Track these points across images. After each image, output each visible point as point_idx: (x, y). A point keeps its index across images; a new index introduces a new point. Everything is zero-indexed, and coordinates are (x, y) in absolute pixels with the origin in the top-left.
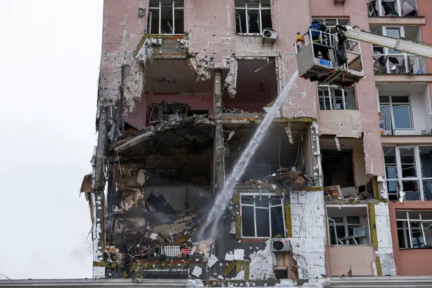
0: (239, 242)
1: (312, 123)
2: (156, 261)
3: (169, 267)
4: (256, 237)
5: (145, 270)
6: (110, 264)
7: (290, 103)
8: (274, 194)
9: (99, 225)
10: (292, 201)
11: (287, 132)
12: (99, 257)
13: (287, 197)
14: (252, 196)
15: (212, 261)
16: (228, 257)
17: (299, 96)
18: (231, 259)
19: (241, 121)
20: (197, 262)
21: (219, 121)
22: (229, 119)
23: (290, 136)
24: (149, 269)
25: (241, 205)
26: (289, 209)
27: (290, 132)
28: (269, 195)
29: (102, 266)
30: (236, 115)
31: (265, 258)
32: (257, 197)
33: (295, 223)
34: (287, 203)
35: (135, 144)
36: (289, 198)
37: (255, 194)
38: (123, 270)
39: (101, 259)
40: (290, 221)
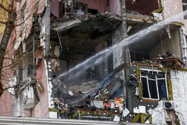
0: (141, 101)
1: (181, 26)
2: (90, 110)
3: (98, 115)
4: (150, 99)
5: (83, 116)
6: (60, 111)
7: (168, 11)
8: (160, 71)
9: (50, 82)
10: (172, 76)
11: (167, 31)
12: (52, 105)
13: (169, 73)
14: (147, 71)
15: (126, 112)
16: (136, 111)
17: (173, 7)
18: (138, 112)
19: (138, 20)
20: (116, 113)
21: (124, 18)
22: (131, 18)
23: (169, 34)
24: (86, 115)
25: (141, 76)
26: (171, 81)
27: (169, 31)
28: (158, 71)
29: (55, 112)
30: (135, 15)
31: (161, 113)
32: (151, 72)
33: (174, 91)
34: (169, 78)
35: (70, 28)
36: (170, 75)
37: (149, 70)
38: (69, 115)
39: (53, 106)
40: (171, 90)
